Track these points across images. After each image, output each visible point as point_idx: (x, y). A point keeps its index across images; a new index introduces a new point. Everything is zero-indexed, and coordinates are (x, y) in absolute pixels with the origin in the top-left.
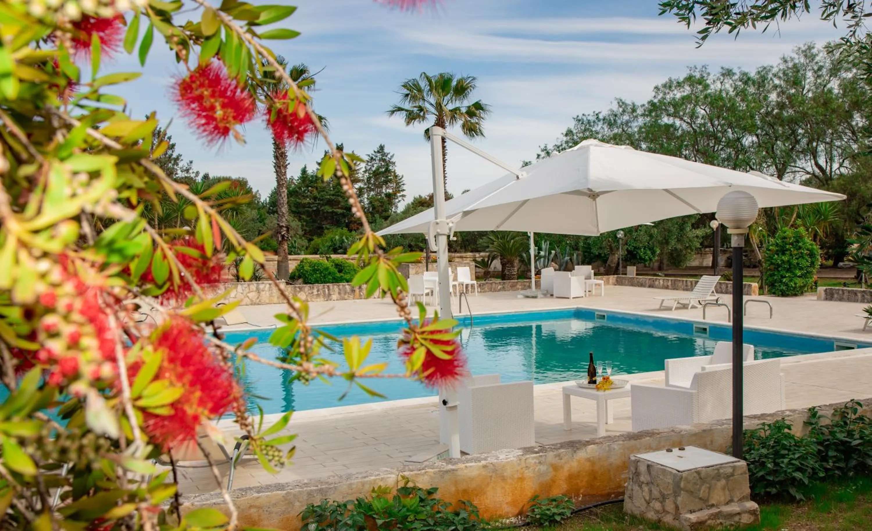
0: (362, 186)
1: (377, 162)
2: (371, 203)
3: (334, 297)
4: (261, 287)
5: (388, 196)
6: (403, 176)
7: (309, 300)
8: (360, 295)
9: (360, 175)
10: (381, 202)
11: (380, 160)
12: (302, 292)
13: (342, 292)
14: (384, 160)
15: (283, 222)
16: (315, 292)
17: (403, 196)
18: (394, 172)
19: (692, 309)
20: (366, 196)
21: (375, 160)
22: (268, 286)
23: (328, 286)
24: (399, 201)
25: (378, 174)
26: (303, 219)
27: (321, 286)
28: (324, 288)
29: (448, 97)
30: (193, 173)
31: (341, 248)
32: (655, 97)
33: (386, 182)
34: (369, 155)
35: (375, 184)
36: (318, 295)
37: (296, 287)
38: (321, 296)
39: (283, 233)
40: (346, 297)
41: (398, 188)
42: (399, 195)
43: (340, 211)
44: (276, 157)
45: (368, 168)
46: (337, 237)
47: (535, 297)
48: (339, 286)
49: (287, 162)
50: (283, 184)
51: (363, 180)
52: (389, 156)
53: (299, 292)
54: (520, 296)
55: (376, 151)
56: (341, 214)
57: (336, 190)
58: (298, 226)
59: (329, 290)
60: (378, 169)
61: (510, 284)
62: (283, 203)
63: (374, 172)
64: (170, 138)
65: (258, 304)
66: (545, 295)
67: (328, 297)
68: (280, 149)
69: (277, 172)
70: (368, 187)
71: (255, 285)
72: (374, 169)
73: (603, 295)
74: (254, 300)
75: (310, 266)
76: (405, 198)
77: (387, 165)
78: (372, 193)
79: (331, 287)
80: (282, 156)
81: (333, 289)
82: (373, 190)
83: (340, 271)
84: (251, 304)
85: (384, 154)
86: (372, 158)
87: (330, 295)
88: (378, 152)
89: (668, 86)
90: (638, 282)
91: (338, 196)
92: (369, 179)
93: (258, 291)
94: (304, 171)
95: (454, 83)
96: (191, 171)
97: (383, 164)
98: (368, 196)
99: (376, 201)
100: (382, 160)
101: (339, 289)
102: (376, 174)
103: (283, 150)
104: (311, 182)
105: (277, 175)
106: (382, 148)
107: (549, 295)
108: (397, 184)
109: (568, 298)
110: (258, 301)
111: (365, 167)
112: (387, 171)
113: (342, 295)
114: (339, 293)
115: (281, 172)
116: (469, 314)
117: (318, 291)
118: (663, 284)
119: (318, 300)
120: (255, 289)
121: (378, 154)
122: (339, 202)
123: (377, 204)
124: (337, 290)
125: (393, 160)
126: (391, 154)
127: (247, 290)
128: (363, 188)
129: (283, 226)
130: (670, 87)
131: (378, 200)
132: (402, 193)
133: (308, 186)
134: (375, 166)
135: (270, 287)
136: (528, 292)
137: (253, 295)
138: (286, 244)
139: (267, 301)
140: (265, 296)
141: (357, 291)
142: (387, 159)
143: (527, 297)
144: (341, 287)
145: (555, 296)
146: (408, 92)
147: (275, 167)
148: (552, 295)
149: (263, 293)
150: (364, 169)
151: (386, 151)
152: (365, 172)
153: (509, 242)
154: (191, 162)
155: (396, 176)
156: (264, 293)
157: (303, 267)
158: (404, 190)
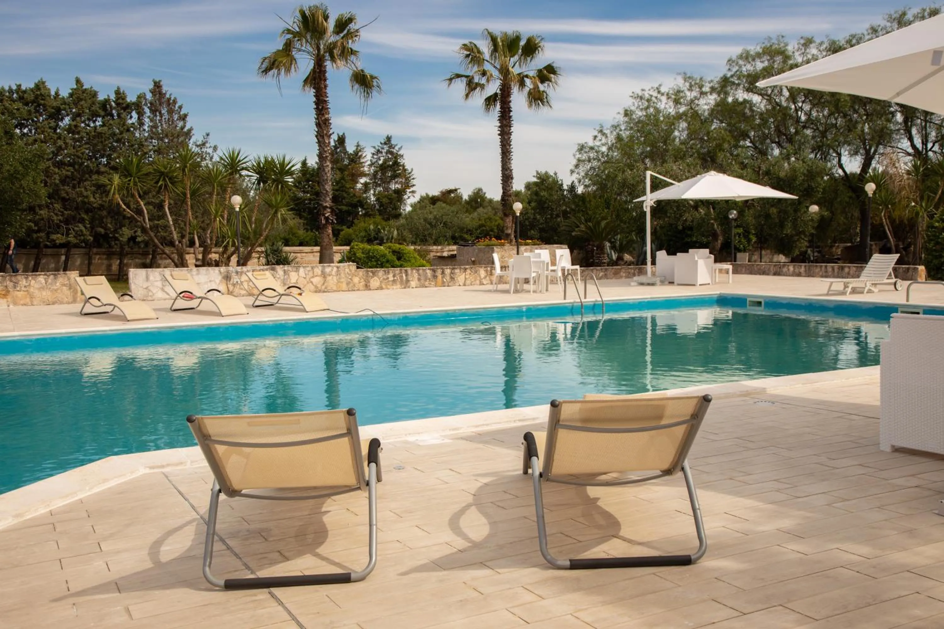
0: (368, 181)
1: (384, 154)
2: (378, 200)
3: (413, 284)
4: (328, 270)
5: (397, 192)
6: (412, 170)
7: (384, 286)
8: (443, 282)
9: (366, 169)
10: (390, 199)
11: (386, 153)
12: (375, 278)
13: (422, 278)
14: (392, 153)
15: (326, 202)
16: (391, 277)
17: (413, 192)
18: (403, 166)
19: (869, 294)
20: (372, 192)
21: (382, 153)
22: (335, 269)
23: (406, 271)
24: (409, 197)
25: (385, 168)
26: (304, 216)
27: (397, 270)
28: (401, 273)
29: (516, 57)
30: (210, 147)
31: (376, 239)
32: (729, 69)
33: (394, 177)
34: (374, 147)
35: (381, 179)
36: (394, 281)
37: (368, 271)
38: (398, 283)
39: (326, 215)
40: (427, 283)
41: (407, 185)
42: (408, 190)
43: (344, 208)
44: (318, 125)
45: (374, 160)
46: (372, 227)
47: (653, 284)
48: (418, 270)
49: (331, 132)
50: (327, 157)
51: (369, 174)
52: (397, 148)
53: (372, 277)
54: (632, 284)
55: (383, 142)
56: (346, 211)
57: (340, 185)
58: (300, 223)
59: (406, 275)
60: (385, 161)
61: (613, 271)
62: (327, 180)
63: (381, 165)
64: (180, 107)
65: (324, 292)
66: (662, 282)
67: (406, 284)
68: (323, 115)
69: (319, 142)
70: (374, 182)
71: (320, 268)
72: (381, 162)
73: (731, 282)
74: (319, 286)
75: (363, 253)
76: (415, 195)
77: (396, 158)
78: (379, 189)
79: (409, 272)
80: (325, 124)
81: (412, 273)
82: (380, 185)
83: (399, 259)
84: (316, 292)
85: (391, 147)
86: (378, 151)
87: (408, 281)
88: (385, 143)
89: (746, 57)
90: (759, 269)
91: (342, 191)
92: (376, 172)
93: (324, 275)
94: (304, 163)
95: (522, 43)
96: (208, 145)
97: (390, 156)
98: (375, 192)
99: (384, 197)
100: (388, 152)
101: (419, 275)
102: (383, 168)
103: (327, 116)
104: (312, 175)
105: (320, 146)
106: (389, 139)
107: (667, 283)
108: (407, 179)
109: (694, 285)
110: (323, 287)
111: (371, 161)
112: (396, 164)
113: (422, 281)
114: (419, 279)
115: (324, 142)
116: (600, 299)
117: (394, 276)
118: (794, 271)
119: (395, 287)
120: (320, 273)
121: (385, 146)
122: (344, 198)
123: (385, 200)
124: (416, 275)
125: (401, 152)
126: (399, 146)
127: (311, 274)
128: (369, 183)
129: (327, 207)
130: (747, 58)
131: (386, 196)
132: (411, 189)
133: (308, 181)
134: (382, 158)
135: (338, 271)
136: (642, 279)
137: (317, 280)
138: (330, 228)
139: (335, 288)
140: (332, 281)
141: (440, 277)
142: (395, 151)
143: (642, 284)
144: (421, 271)
145: (676, 283)
146: (468, 53)
147: (316, 136)
148: (672, 283)
149: (329, 278)
150: (369, 163)
151: (393, 142)
152: (370, 165)
153: (599, 223)
154: (208, 135)
155: (405, 170)
156: (331, 278)
157: (355, 254)
158: (414, 185)
